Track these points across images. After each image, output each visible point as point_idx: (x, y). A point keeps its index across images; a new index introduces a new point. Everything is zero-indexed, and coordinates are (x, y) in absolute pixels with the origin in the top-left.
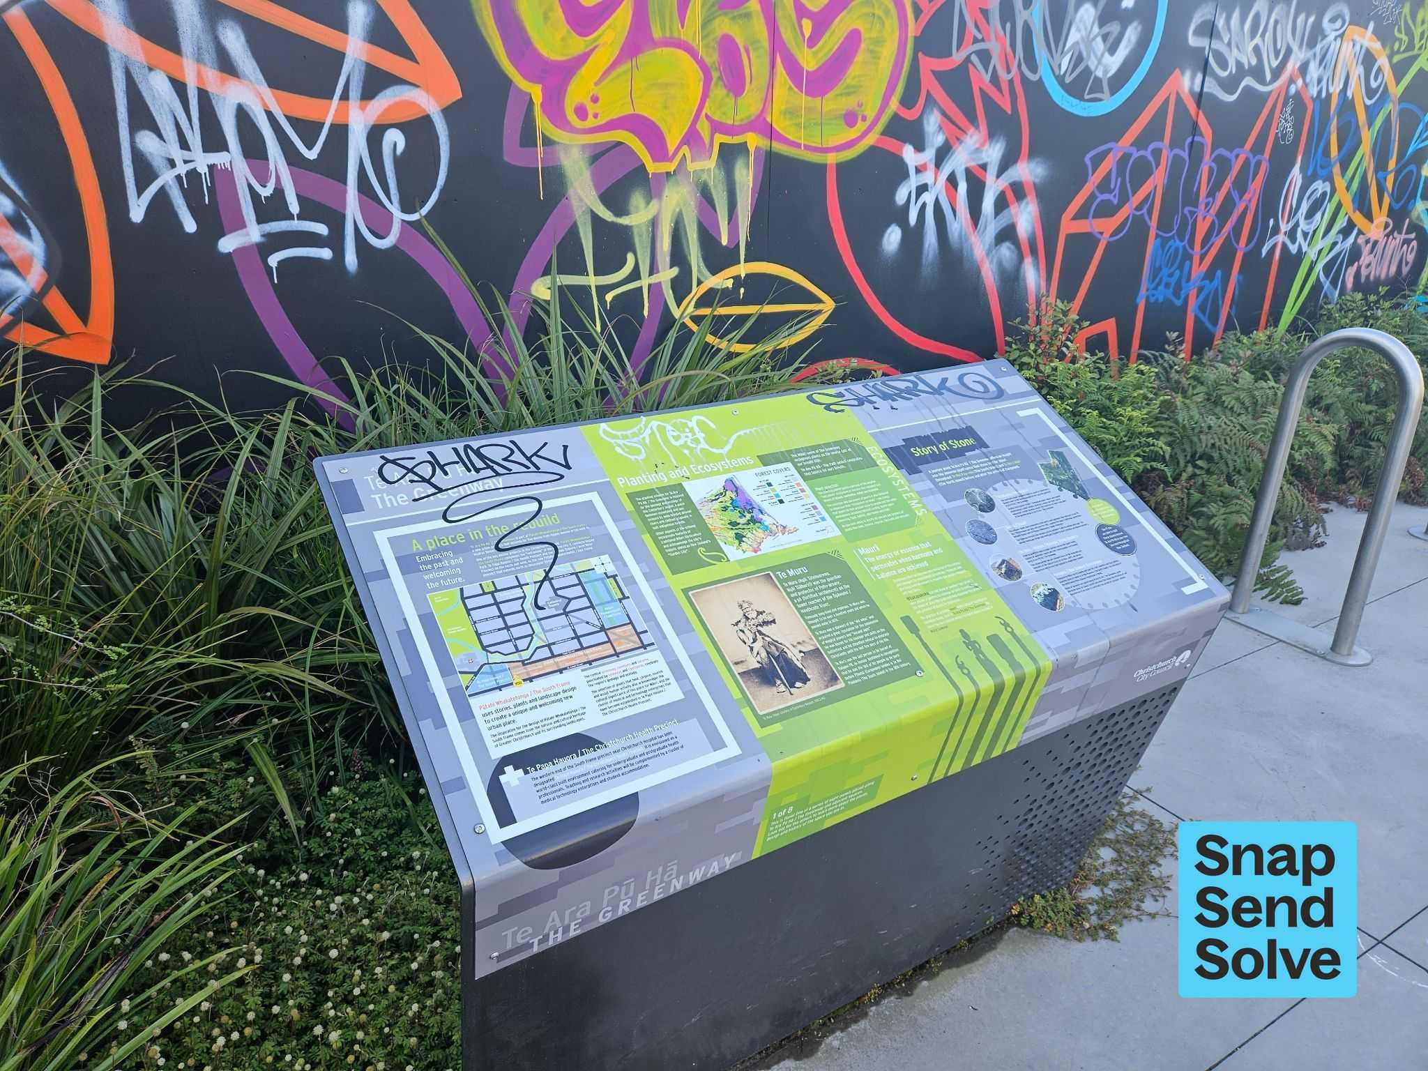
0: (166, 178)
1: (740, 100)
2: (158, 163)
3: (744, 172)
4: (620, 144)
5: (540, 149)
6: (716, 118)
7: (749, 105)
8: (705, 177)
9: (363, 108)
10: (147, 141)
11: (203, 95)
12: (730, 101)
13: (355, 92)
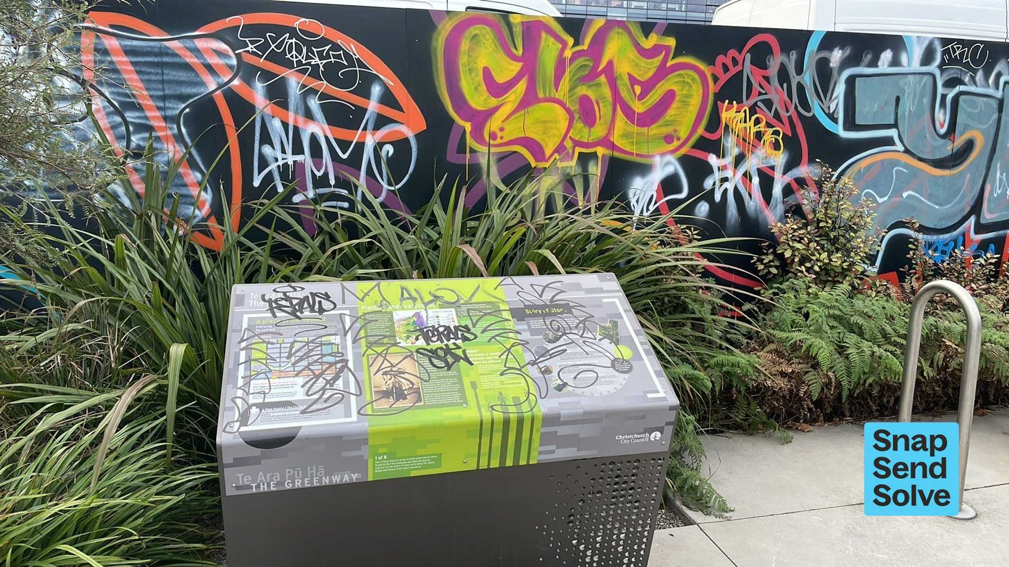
0: (273, 166)
1: (593, 129)
2: (270, 159)
3: (595, 168)
4: (515, 152)
5: (468, 155)
6: (577, 138)
7: (598, 131)
8: (568, 170)
9: (373, 135)
10: (267, 150)
11: (296, 129)
12: (586, 130)
13: (370, 126)
